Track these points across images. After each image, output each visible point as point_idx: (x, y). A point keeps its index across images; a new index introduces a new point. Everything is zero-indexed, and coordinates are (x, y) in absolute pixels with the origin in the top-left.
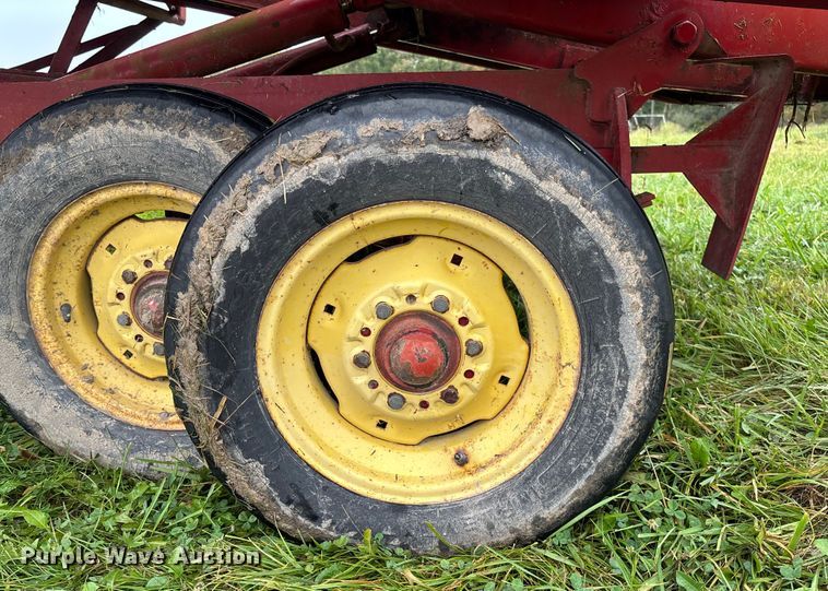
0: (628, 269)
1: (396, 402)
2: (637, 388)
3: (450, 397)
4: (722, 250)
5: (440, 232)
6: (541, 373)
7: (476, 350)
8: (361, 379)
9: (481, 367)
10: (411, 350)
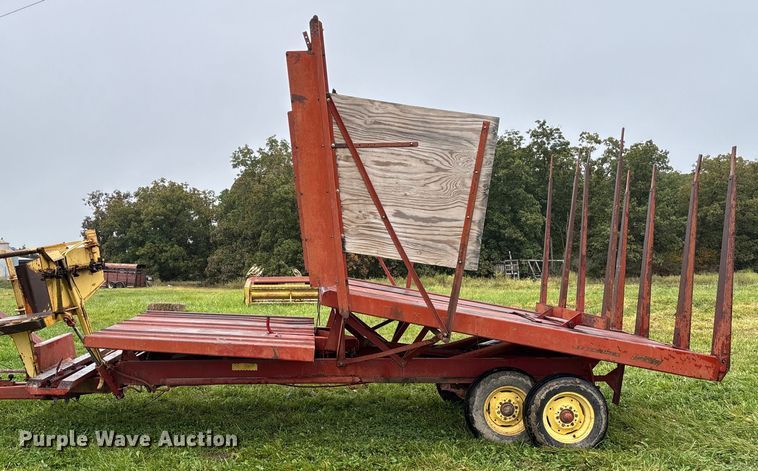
0: (601, 402)
1: (563, 425)
2: (604, 422)
3: (572, 424)
4: (616, 400)
5: (570, 396)
6: (588, 420)
7: (576, 416)
8: (557, 421)
9: (577, 419)
10: (568, 415)
